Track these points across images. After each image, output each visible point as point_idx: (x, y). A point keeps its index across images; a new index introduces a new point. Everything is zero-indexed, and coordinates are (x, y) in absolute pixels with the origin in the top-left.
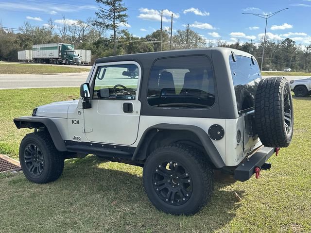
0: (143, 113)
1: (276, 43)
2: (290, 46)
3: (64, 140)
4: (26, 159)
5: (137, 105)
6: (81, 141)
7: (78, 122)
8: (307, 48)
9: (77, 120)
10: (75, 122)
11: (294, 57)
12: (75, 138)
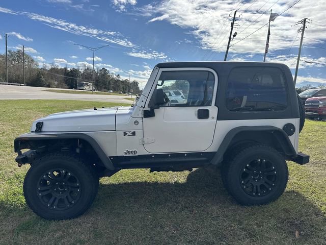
0: (220, 118)
1: (96, 71)
2: (105, 73)
3: (110, 157)
4: (40, 191)
5: (213, 110)
6: (137, 155)
7: (134, 134)
8: (117, 76)
9: (132, 131)
10: (130, 134)
11: (109, 82)
12: (128, 152)
